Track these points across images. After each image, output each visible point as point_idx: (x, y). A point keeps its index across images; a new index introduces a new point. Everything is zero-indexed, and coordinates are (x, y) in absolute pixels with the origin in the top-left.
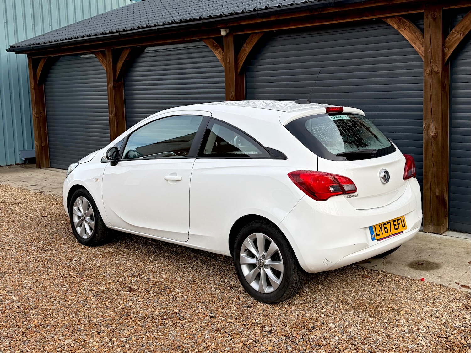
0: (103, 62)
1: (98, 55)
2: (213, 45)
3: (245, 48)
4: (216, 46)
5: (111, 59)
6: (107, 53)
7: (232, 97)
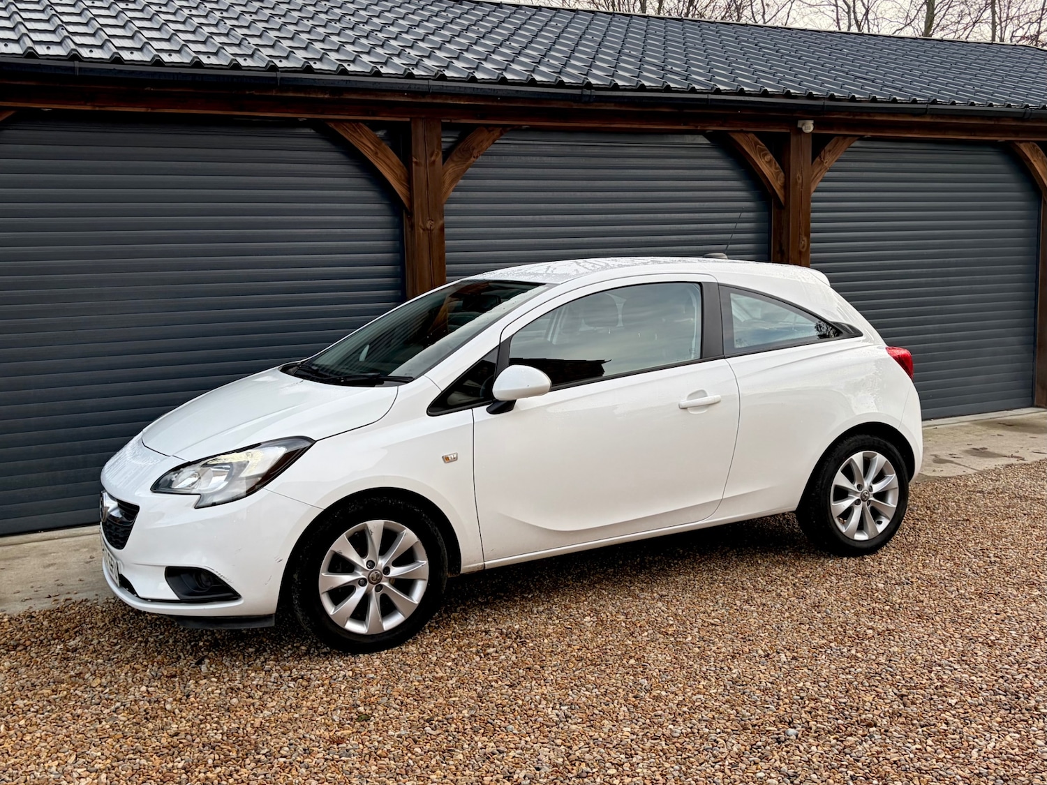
2: (756, 147)
3: (822, 159)
4: (760, 150)
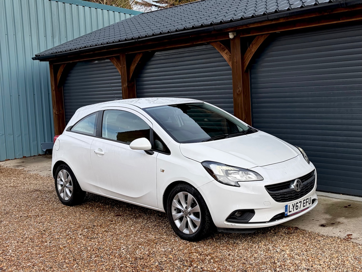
0: (117, 65)
1: (113, 59)
2: (220, 47)
3: (251, 48)
4: (223, 48)
5: (125, 63)
6: (121, 58)
7: (239, 92)
